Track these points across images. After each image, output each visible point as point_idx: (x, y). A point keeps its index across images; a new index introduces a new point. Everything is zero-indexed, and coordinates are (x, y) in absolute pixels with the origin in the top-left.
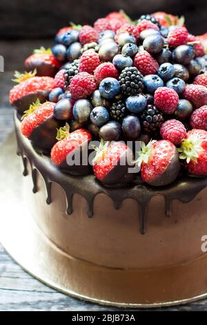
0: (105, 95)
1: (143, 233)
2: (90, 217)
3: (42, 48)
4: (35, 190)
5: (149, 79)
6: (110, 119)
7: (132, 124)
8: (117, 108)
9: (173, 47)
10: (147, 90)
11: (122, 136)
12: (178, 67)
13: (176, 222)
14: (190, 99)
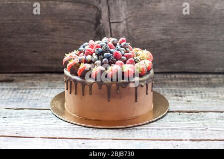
0: (97, 53)
1: (109, 101)
2: (91, 94)
3: (75, 51)
4: (71, 93)
5: (112, 50)
6: (98, 59)
7: (105, 61)
8: (101, 57)
9: (120, 43)
10: (111, 53)
11: (102, 64)
12: (122, 49)
13: (121, 97)
14: (126, 57)
